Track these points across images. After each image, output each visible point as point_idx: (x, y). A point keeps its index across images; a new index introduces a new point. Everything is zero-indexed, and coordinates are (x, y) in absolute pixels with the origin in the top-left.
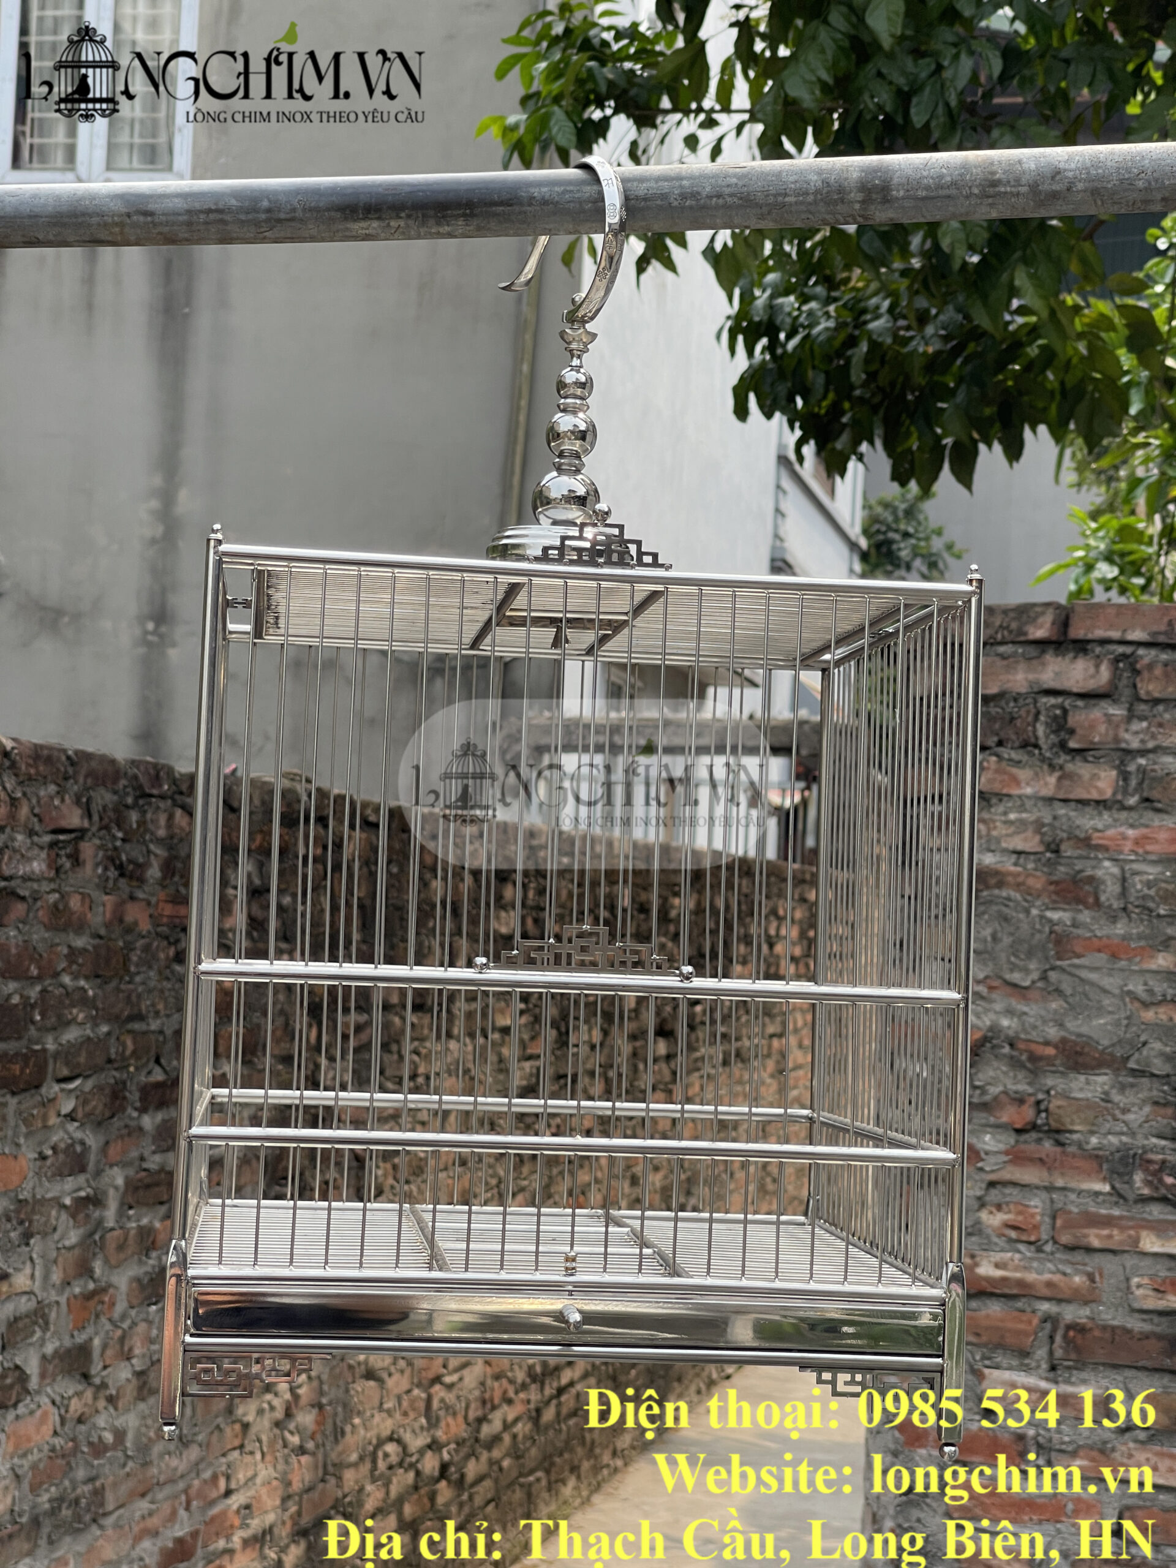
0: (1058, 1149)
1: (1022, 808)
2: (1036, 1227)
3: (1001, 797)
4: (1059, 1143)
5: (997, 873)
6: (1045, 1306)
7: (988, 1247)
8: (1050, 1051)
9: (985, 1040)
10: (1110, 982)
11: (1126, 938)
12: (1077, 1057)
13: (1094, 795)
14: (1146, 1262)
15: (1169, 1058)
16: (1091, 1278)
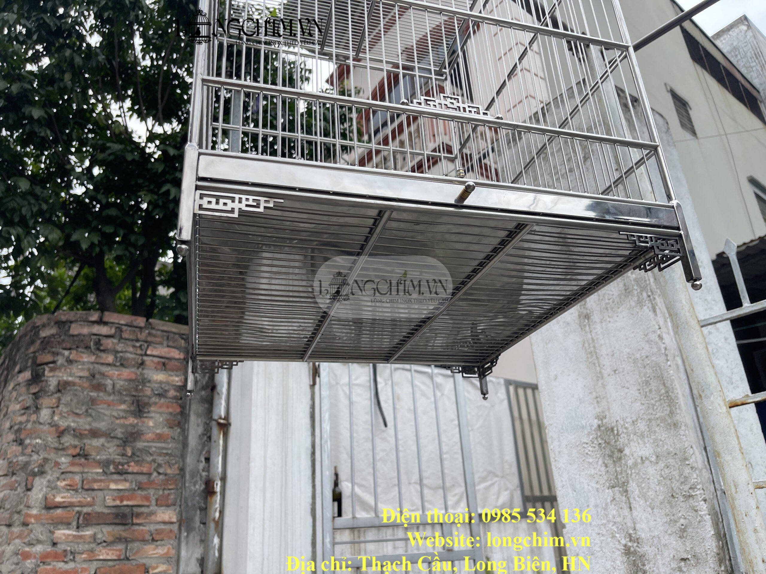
0: (86, 461)
1: (83, 365)
2: (77, 485)
3: (76, 361)
4: (86, 459)
5: (72, 382)
6: (77, 509)
7: (59, 492)
8: (86, 432)
9: (65, 430)
10: (107, 412)
11: (113, 400)
12: (95, 434)
13: (107, 362)
14: (110, 492)
15: (122, 433)
16: (93, 498)
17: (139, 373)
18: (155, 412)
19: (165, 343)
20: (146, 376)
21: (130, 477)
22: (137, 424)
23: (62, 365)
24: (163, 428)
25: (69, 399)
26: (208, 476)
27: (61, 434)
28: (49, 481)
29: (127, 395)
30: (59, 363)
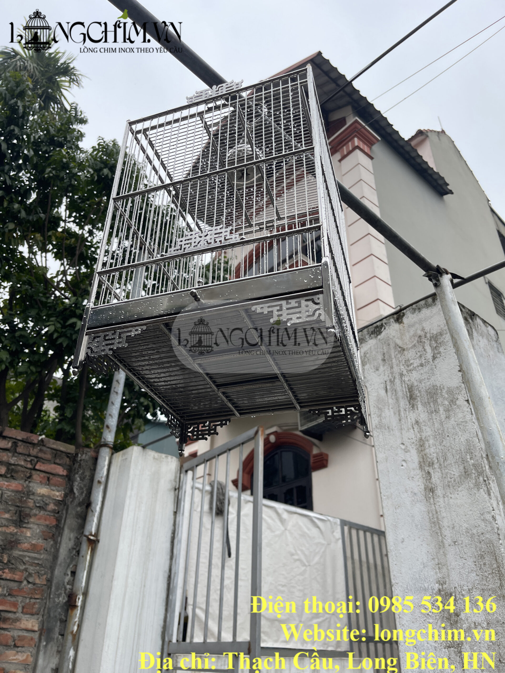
17: (25, 486)
18: (33, 523)
19: (53, 460)
20: (31, 489)
21: (2, 583)
22: (16, 533)
24: (39, 539)
26: (72, 589)
29: (11, 505)
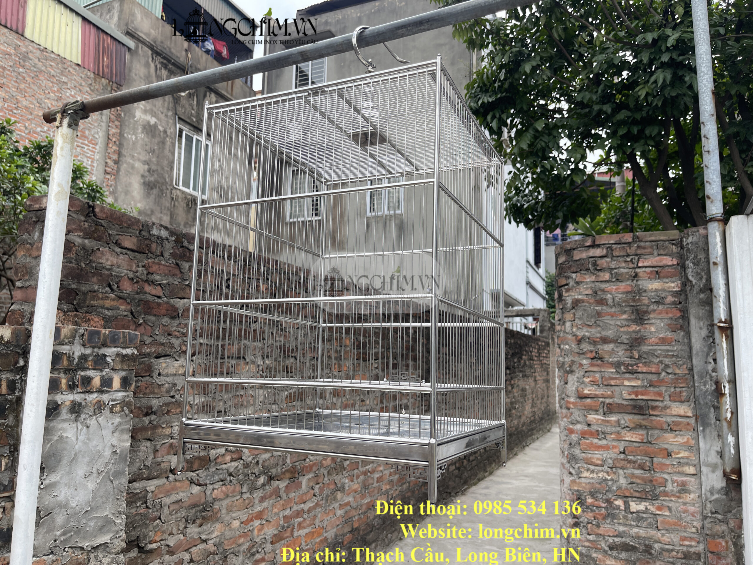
0: (602, 363)
1: (587, 284)
2: (598, 381)
3: (582, 282)
4: (602, 361)
5: (582, 300)
6: (601, 400)
7: (586, 386)
8: (598, 340)
9: (582, 338)
10: (612, 322)
11: (615, 312)
12: (605, 340)
13: (604, 279)
14: (626, 388)
15: (628, 339)
16: (612, 392)
17: (634, 285)
18: (655, 319)
19: (656, 253)
20: (641, 287)
21: (640, 376)
22: (640, 330)
23: (573, 286)
24: (666, 332)
25: (581, 313)
26: (717, 377)
27: (579, 341)
28: (578, 378)
29: (626, 306)
30: (571, 284)
